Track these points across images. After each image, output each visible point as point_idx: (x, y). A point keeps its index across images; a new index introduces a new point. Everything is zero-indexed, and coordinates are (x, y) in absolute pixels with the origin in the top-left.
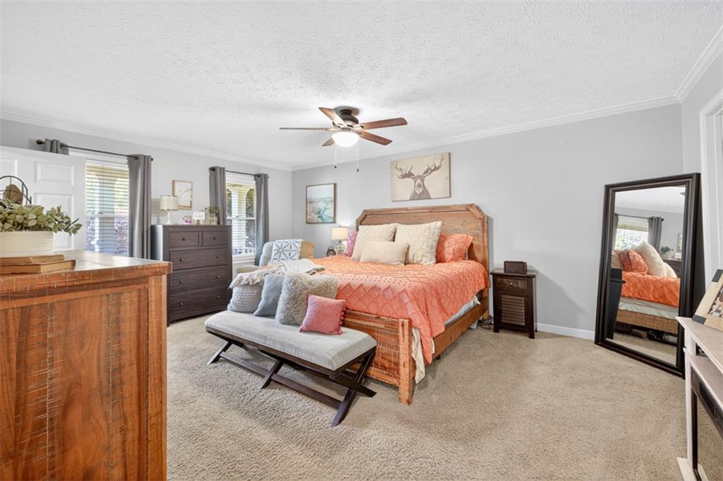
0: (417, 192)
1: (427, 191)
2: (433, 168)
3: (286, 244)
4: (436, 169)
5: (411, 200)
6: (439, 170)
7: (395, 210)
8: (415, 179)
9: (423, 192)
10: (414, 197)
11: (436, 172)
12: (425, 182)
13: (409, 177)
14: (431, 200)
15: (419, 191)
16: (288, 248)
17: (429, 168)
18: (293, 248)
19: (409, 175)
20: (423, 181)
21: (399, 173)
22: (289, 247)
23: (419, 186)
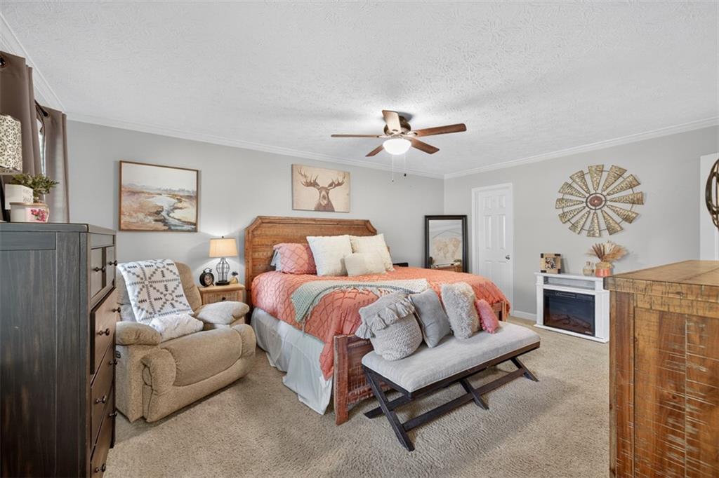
0: (322, 203)
1: (331, 204)
2: (336, 183)
3: (153, 269)
4: (339, 184)
5: (315, 210)
6: (342, 186)
7: (301, 219)
8: (321, 189)
9: (327, 205)
10: (319, 208)
11: (339, 187)
12: (329, 195)
13: (314, 186)
14: (336, 213)
15: (324, 202)
16: (158, 276)
17: (333, 183)
18: (169, 276)
19: (314, 184)
20: (328, 193)
21: (304, 180)
22: (159, 273)
23: (324, 197)
